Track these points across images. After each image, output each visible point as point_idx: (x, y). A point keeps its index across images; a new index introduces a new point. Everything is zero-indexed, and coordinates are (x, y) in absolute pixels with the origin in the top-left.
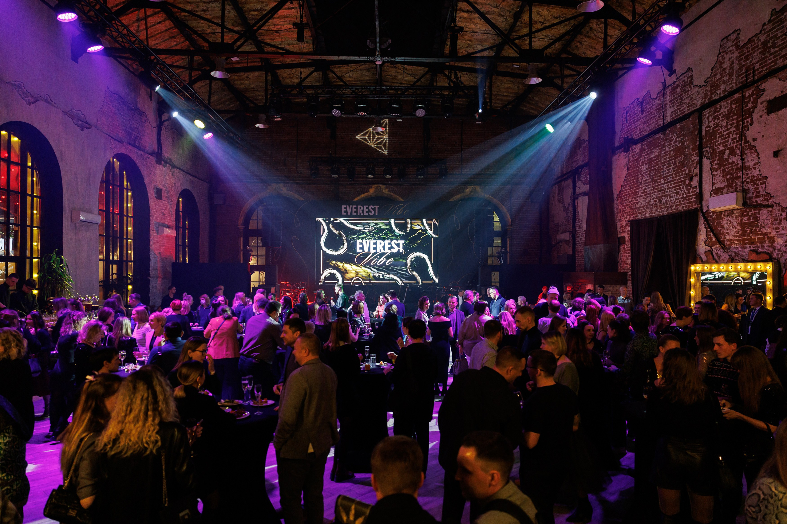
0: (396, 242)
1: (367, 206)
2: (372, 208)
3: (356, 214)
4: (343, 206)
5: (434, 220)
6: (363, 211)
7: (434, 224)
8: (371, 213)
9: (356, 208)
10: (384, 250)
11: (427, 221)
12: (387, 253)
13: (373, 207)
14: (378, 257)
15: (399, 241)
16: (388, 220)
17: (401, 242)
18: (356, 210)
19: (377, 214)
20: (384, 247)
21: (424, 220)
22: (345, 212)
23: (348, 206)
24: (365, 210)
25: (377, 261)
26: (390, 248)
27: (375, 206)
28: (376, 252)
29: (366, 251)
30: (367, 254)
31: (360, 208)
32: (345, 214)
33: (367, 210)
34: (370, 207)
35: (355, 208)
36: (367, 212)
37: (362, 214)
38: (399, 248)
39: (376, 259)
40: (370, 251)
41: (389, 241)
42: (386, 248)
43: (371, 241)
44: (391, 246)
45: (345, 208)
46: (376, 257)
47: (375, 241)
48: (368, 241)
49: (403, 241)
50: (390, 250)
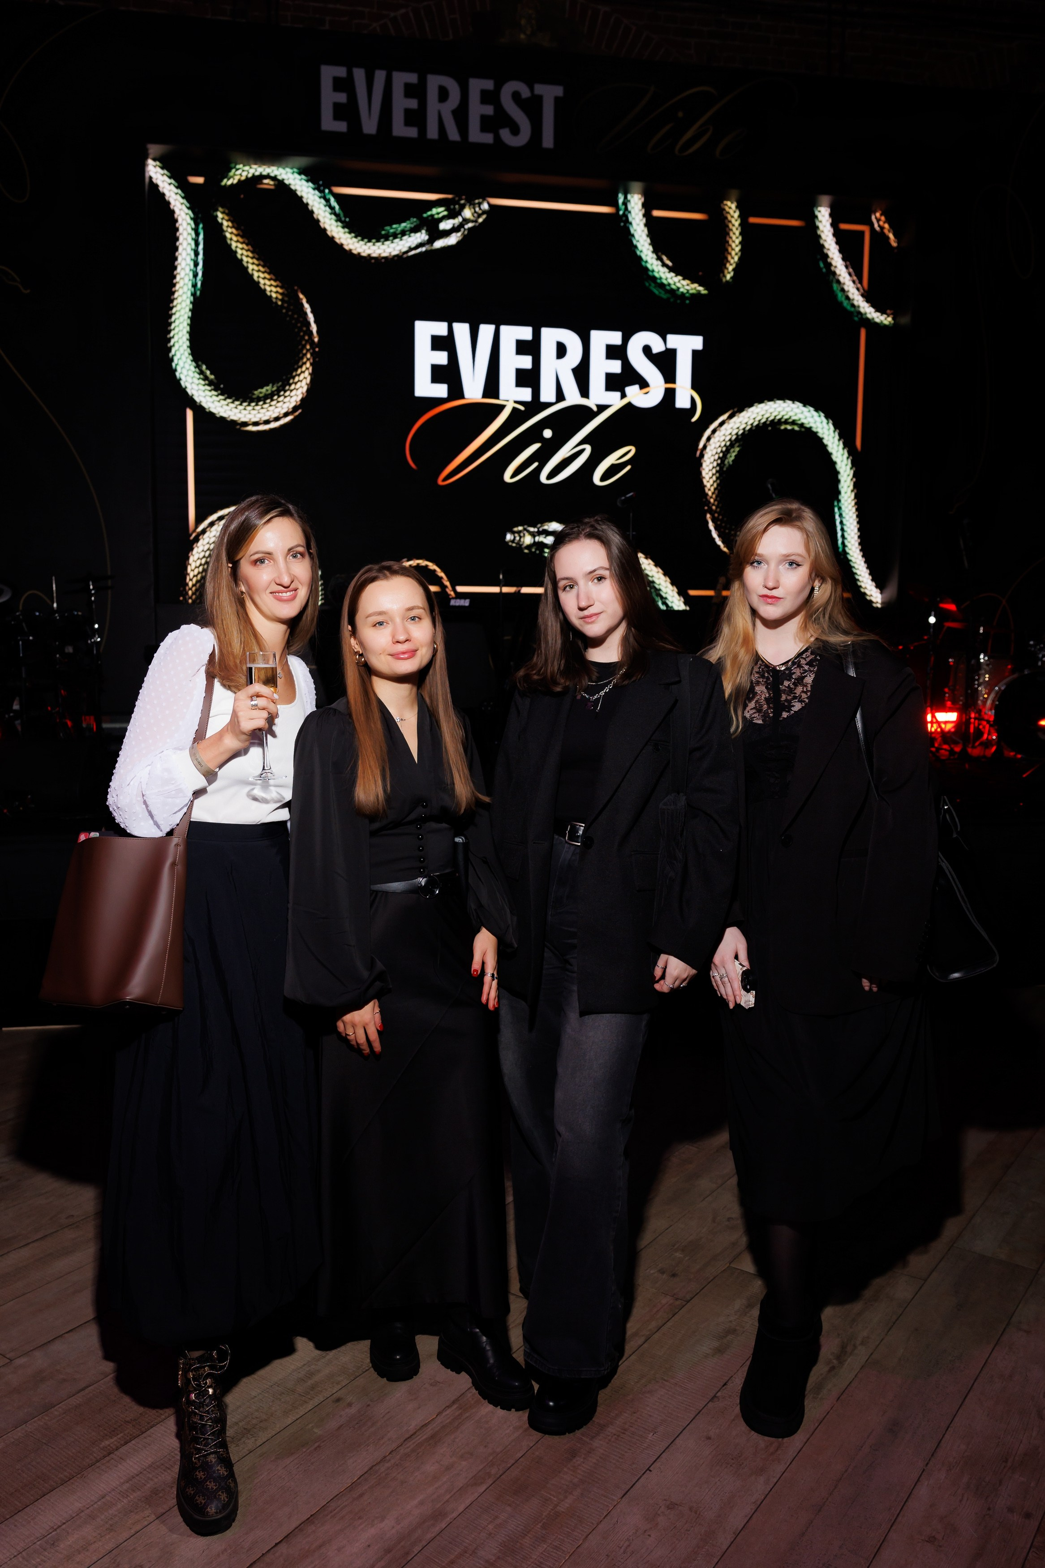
0: (657, 344)
1: (489, 85)
2: (516, 96)
3: (412, 132)
4: (329, 73)
6: (461, 115)
8: (515, 130)
9: (416, 91)
10: (584, 391)
11: (836, 218)
12: (602, 408)
13: (525, 93)
14: (548, 433)
16: (613, 200)
17: (686, 346)
18: (413, 104)
19: (548, 141)
20: (582, 374)
21: (823, 214)
22: (339, 112)
23: (359, 75)
24: (477, 110)
25: (542, 457)
26: (614, 383)
27: (539, 89)
28: (536, 405)
29: (474, 391)
30: (481, 415)
31: (443, 95)
32: (341, 127)
33: (489, 110)
34: (510, 87)
35: (410, 91)
36: (487, 124)
37: (454, 135)
38: (673, 381)
39: (536, 446)
40: (497, 397)
41: (615, 338)
42: (597, 381)
43: (504, 329)
44: (627, 365)
45: (343, 85)
46: (533, 434)
47: (525, 333)
48: (486, 331)
49: (697, 342)
50: (617, 392)
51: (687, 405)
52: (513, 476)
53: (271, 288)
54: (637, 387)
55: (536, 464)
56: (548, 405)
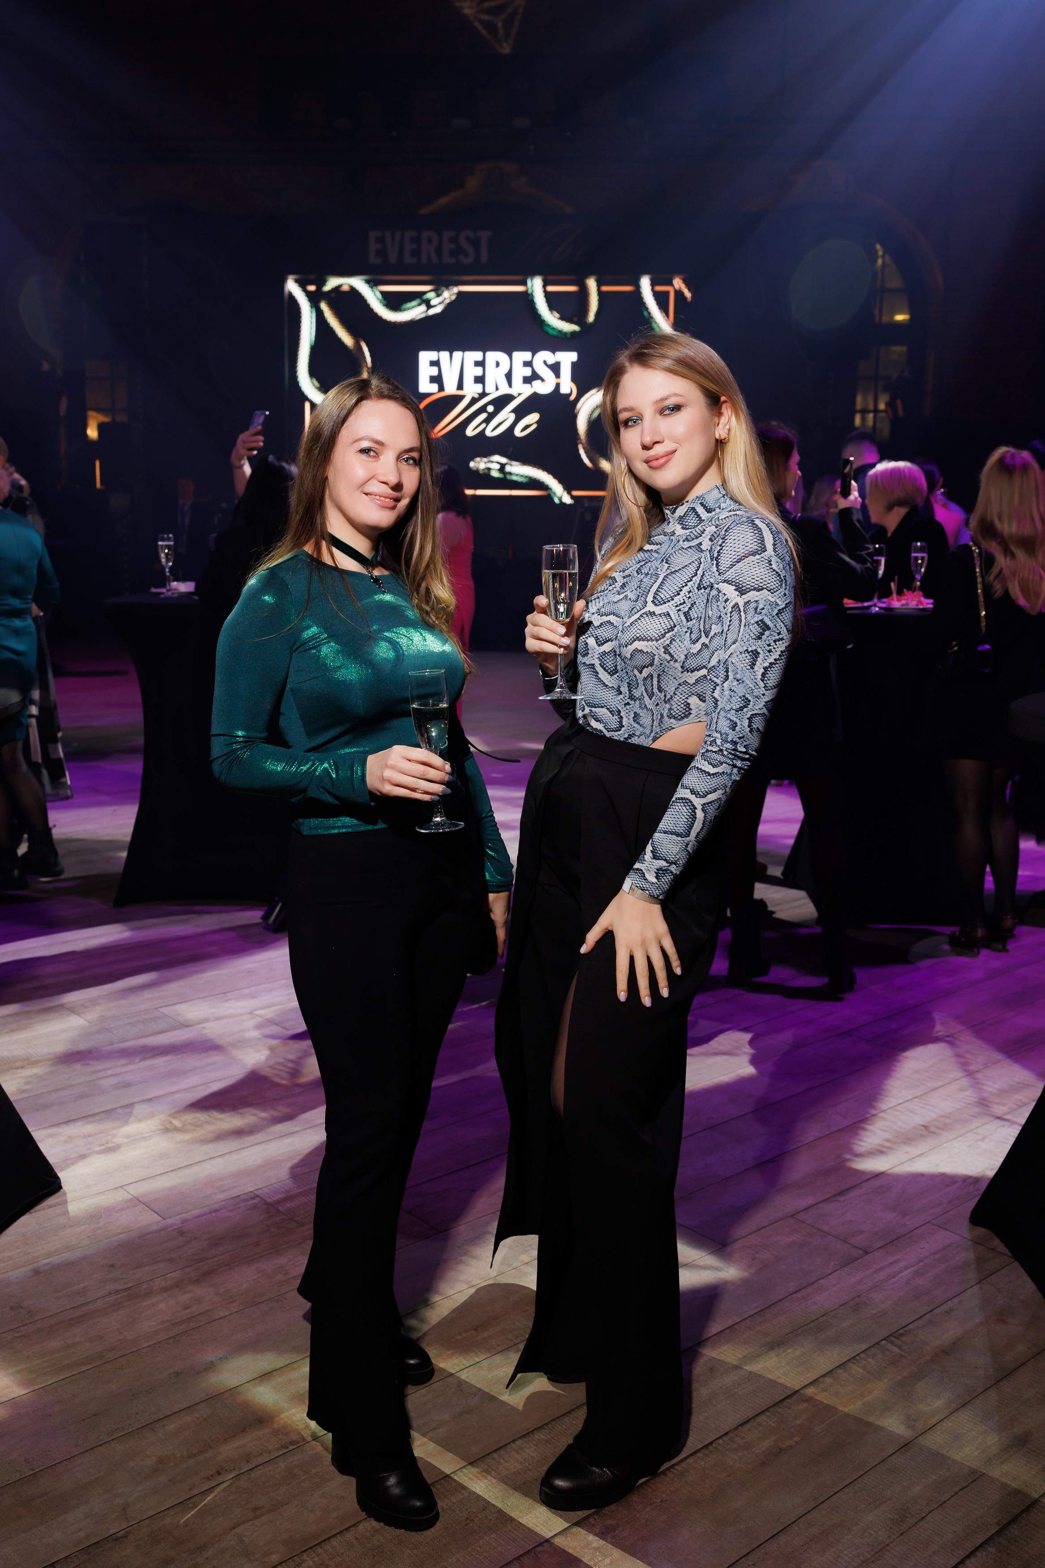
0: (551, 358)
1: (453, 234)
2: (467, 238)
3: (414, 261)
4: (373, 235)
5: (678, 283)
6: (439, 250)
7: (679, 294)
8: (466, 255)
9: (417, 240)
10: (511, 386)
11: (653, 284)
12: (519, 394)
13: (472, 236)
14: (491, 409)
15: (560, 356)
16: (524, 283)
17: (567, 358)
18: (414, 246)
20: (509, 376)
21: (645, 283)
22: (378, 253)
23: (388, 235)
24: (447, 247)
25: (487, 421)
26: (527, 380)
27: (479, 234)
28: (483, 395)
29: (450, 388)
30: (455, 400)
31: (430, 240)
32: (379, 261)
33: (453, 247)
34: (464, 234)
35: (413, 240)
36: (453, 253)
37: (435, 259)
38: (560, 379)
39: (483, 416)
40: (463, 390)
41: (526, 356)
42: (517, 378)
43: (467, 354)
44: (534, 372)
45: (380, 240)
46: (483, 409)
47: (478, 355)
48: (457, 355)
49: (573, 356)
50: (528, 386)
51: (567, 391)
52: (472, 432)
53: (347, 339)
55: (484, 425)
56: (491, 393)
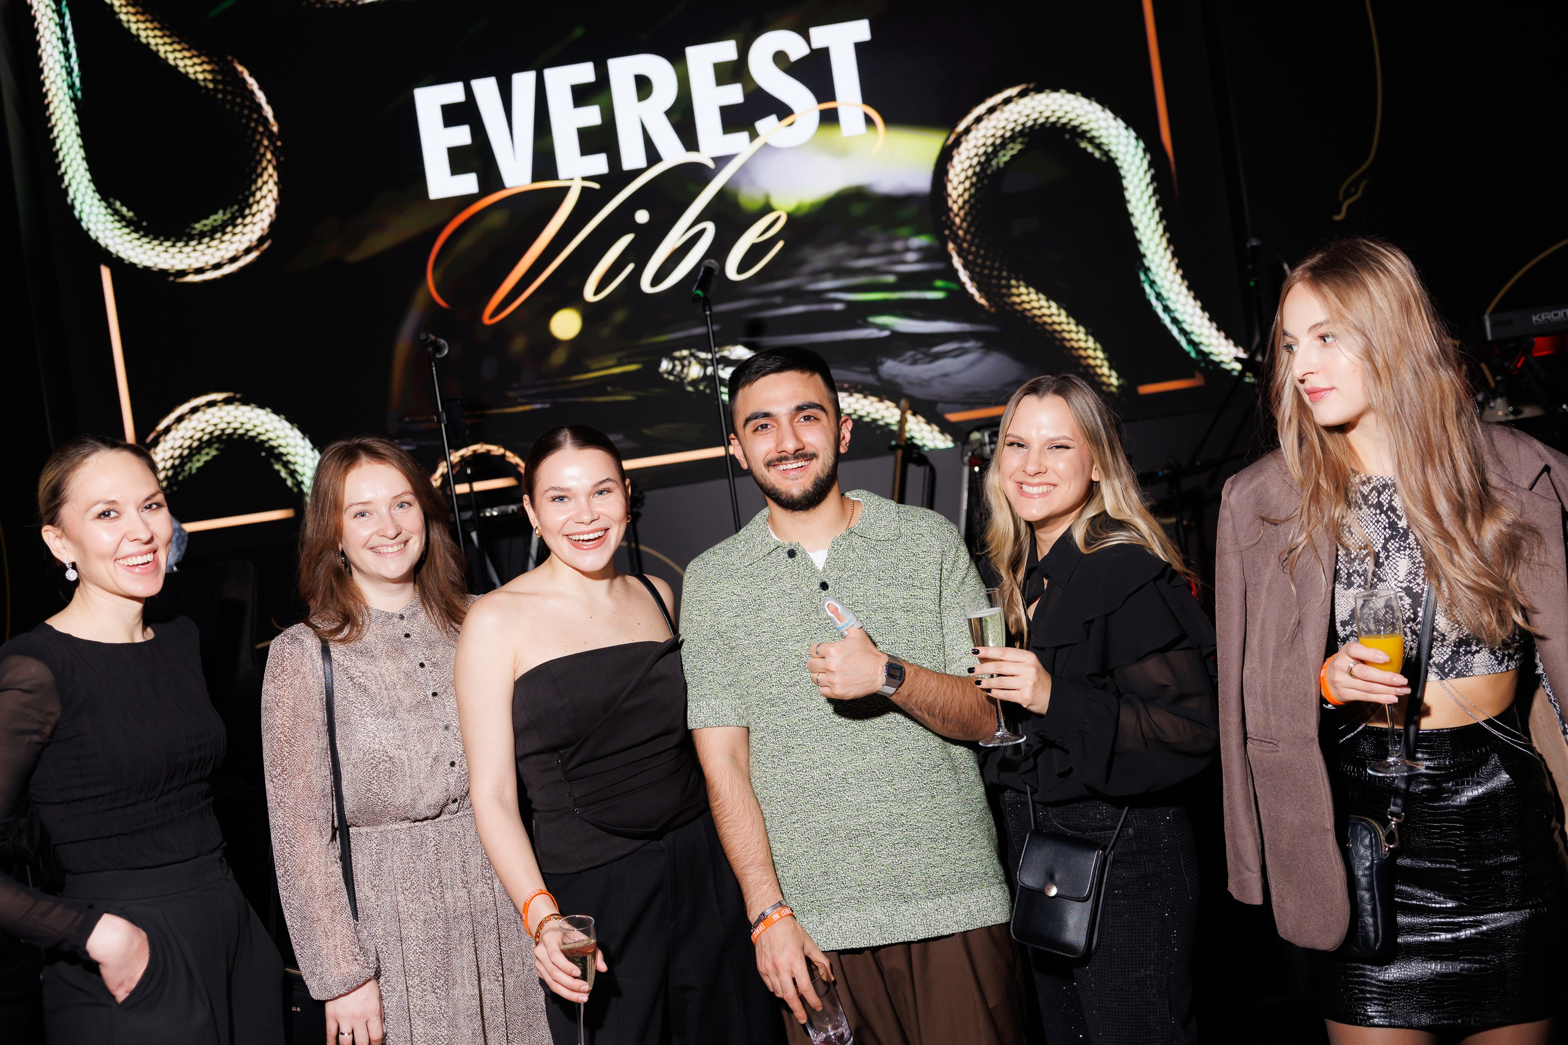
0: (795, 47)
10: (690, 142)
12: (721, 161)
14: (642, 217)
15: (821, 36)
17: (843, 39)
20: (682, 117)
25: (639, 254)
26: (735, 119)
28: (617, 177)
29: (518, 176)
30: (536, 208)
38: (833, 98)
39: (625, 241)
40: (555, 177)
41: (726, 50)
42: (707, 122)
43: (550, 74)
44: (751, 89)
46: (620, 222)
47: (585, 73)
48: (523, 83)
49: (860, 30)
50: (745, 135)
51: (860, 129)
52: (597, 292)
54: (773, 118)
55: (630, 268)
56: (638, 173)
